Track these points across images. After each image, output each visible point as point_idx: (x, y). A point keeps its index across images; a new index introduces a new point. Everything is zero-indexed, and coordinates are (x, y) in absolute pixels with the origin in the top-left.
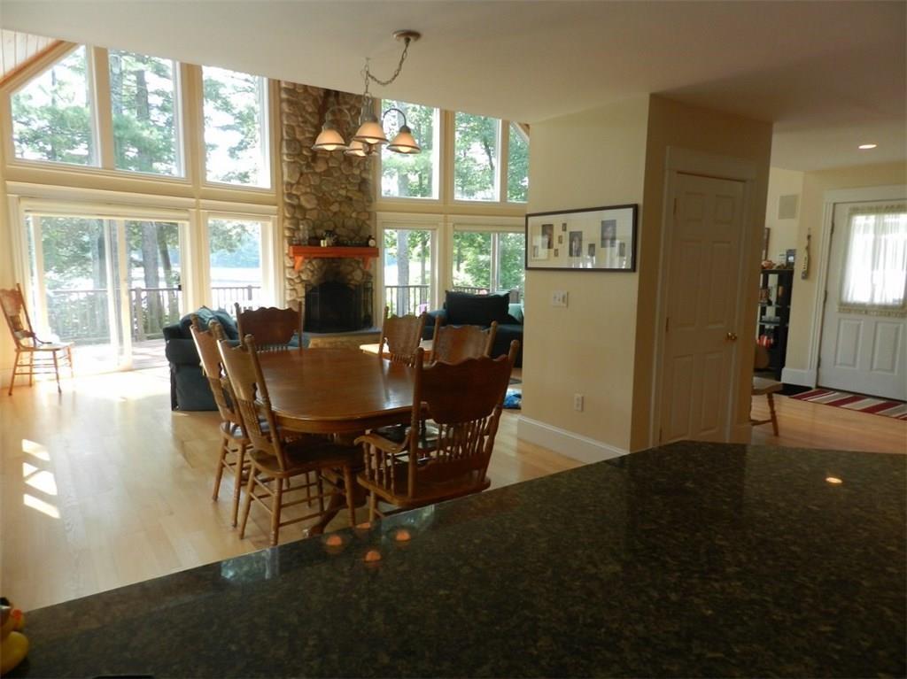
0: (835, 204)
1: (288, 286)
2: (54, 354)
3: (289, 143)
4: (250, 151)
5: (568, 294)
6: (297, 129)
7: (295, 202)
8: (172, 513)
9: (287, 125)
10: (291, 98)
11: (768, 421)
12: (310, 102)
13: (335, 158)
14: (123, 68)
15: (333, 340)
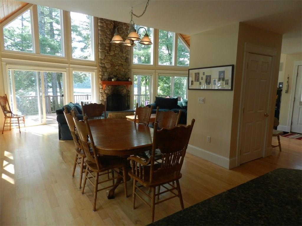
0: (298, 66)
1: (100, 95)
2: (18, 119)
3: (101, 45)
4: (88, 49)
5: (205, 99)
6: (104, 40)
7: (103, 65)
8: (56, 182)
9: (100, 39)
10: (102, 29)
11: (278, 146)
12: (108, 30)
13: (117, 50)
14: (45, 21)
15: (116, 114)
